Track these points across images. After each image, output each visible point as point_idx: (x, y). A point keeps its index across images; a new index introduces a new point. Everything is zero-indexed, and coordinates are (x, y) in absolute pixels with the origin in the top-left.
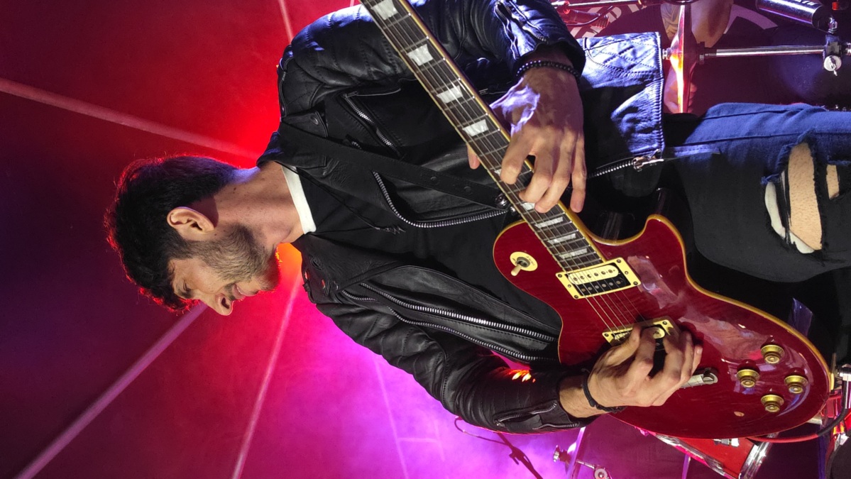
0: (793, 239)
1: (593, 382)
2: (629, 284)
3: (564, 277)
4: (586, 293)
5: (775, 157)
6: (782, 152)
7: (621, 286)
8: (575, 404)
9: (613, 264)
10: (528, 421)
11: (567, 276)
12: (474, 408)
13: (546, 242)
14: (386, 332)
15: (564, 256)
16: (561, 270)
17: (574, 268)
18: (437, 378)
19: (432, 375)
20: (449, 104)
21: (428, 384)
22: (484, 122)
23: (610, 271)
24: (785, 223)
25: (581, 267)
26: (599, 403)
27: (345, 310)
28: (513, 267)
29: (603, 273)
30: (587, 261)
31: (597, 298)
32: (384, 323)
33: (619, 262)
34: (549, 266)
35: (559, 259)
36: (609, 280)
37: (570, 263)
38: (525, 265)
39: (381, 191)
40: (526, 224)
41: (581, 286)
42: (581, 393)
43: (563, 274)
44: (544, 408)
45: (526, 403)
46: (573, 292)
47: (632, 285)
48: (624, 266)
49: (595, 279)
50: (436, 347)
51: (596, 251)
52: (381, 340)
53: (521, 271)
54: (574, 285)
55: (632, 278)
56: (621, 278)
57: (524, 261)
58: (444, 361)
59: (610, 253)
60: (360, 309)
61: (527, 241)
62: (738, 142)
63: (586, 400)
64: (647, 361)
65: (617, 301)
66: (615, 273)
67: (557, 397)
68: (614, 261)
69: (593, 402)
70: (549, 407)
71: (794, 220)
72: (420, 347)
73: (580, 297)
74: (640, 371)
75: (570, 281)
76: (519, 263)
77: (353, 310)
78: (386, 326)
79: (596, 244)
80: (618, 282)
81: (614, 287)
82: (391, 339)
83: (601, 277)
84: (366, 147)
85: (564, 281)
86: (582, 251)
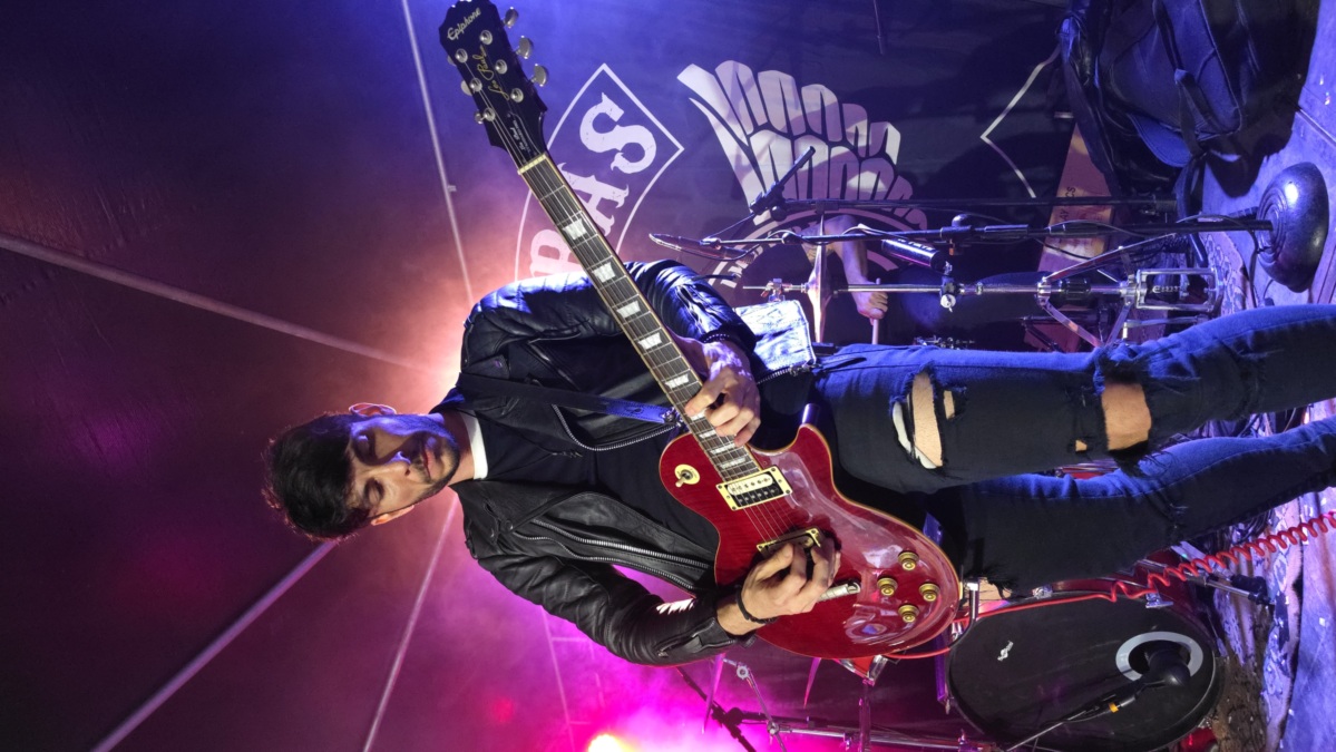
0: (918, 454)
1: (747, 595)
2: (781, 492)
3: (724, 488)
4: (744, 504)
5: (901, 382)
6: (906, 378)
7: (775, 495)
8: (733, 621)
9: (768, 473)
10: (688, 645)
11: (726, 486)
12: (636, 644)
13: (709, 452)
14: (549, 580)
15: (725, 466)
16: (722, 482)
17: (733, 478)
18: (600, 623)
19: (595, 617)
20: (627, 319)
21: (591, 629)
22: (657, 335)
23: (766, 480)
24: (911, 438)
25: (740, 476)
26: (754, 615)
27: (509, 561)
28: (677, 480)
29: (759, 482)
30: (743, 470)
31: (754, 508)
32: (547, 571)
33: (774, 470)
34: (711, 477)
35: (720, 469)
36: (765, 489)
37: (730, 472)
38: (688, 478)
39: (560, 421)
40: (691, 436)
41: (739, 496)
42: (735, 608)
43: (722, 485)
44: (704, 627)
45: (685, 628)
46: (731, 503)
47: (785, 494)
48: (777, 475)
49: (751, 488)
50: (599, 590)
51: (753, 461)
52: (544, 589)
53: (684, 485)
54: (733, 496)
55: (784, 486)
56: (775, 485)
57: (687, 475)
58: (607, 603)
59: (765, 463)
60: (522, 558)
61: (690, 451)
62: (869, 370)
63: (741, 614)
64: (801, 575)
65: (772, 511)
66: (770, 482)
67: (715, 615)
68: (769, 470)
69: (748, 616)
70: (708, 625)
71: (918, 436)
72: (582, 592)
73: (738, 508)
74: (793, 583)
75: (728, 492)
76: (684, 475)
77: (517, 560)
78: (550, 573)
79: (754, 454)
80: (772, 491)
81: (770, 496)
82: (554, 586)
83: (758, 486)
84: (546, 382)
85: (724, 492)
86: (741, 461)
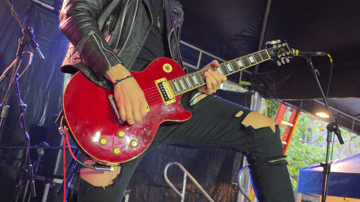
3: (165, 80)
16: (168, 80)
23: (170, 96)
25: (171, 88)
34: (168, 76)
35: (174, 81)
37: (173, 85)
46: (158, 81)
47: (165, 102)
48: (173, 101)
54: (161, 83)
55: (168, 103)
59: (177, 98)
73: (156, 84)
80: (166, 99)
85: (163, 79)
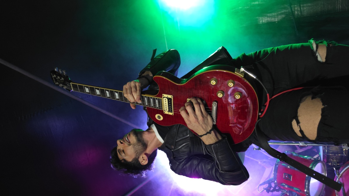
4: (172, 111)
7: (172, 101)
9: (164, 97)
13: (152, 107)
17: (162, 107)
29: (166, 102)
30: (160, 102)
34: (161, 113)
36: (169, 102)
40: (146, 107)
46: (171, 114)
47: (172, 98)
48: (165, 95)
49: (167, 105)
51: (159, 98)
53: (161, 121)
55: (170, 96)
57: (159, 117)
66: (167, 99)
73: (173, 113)
86: (157, 101)
